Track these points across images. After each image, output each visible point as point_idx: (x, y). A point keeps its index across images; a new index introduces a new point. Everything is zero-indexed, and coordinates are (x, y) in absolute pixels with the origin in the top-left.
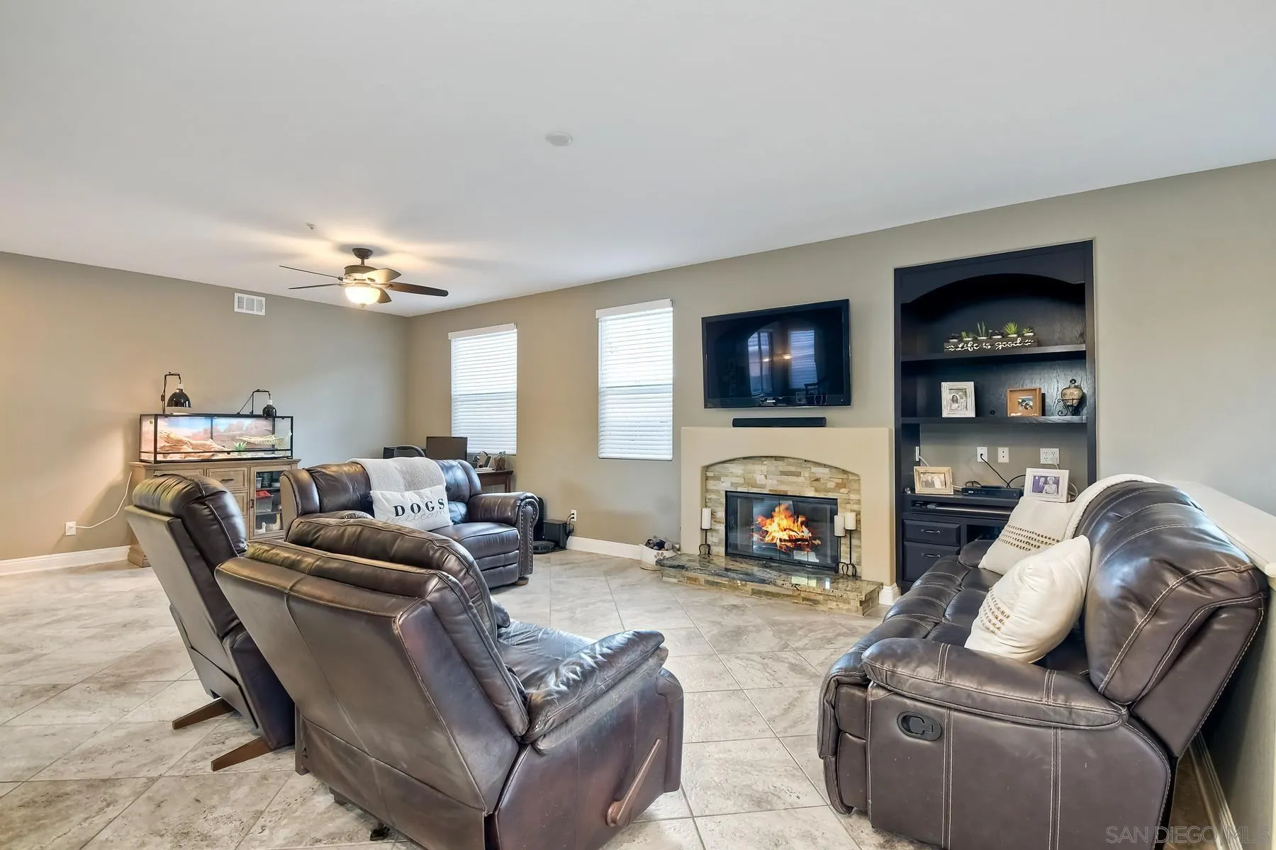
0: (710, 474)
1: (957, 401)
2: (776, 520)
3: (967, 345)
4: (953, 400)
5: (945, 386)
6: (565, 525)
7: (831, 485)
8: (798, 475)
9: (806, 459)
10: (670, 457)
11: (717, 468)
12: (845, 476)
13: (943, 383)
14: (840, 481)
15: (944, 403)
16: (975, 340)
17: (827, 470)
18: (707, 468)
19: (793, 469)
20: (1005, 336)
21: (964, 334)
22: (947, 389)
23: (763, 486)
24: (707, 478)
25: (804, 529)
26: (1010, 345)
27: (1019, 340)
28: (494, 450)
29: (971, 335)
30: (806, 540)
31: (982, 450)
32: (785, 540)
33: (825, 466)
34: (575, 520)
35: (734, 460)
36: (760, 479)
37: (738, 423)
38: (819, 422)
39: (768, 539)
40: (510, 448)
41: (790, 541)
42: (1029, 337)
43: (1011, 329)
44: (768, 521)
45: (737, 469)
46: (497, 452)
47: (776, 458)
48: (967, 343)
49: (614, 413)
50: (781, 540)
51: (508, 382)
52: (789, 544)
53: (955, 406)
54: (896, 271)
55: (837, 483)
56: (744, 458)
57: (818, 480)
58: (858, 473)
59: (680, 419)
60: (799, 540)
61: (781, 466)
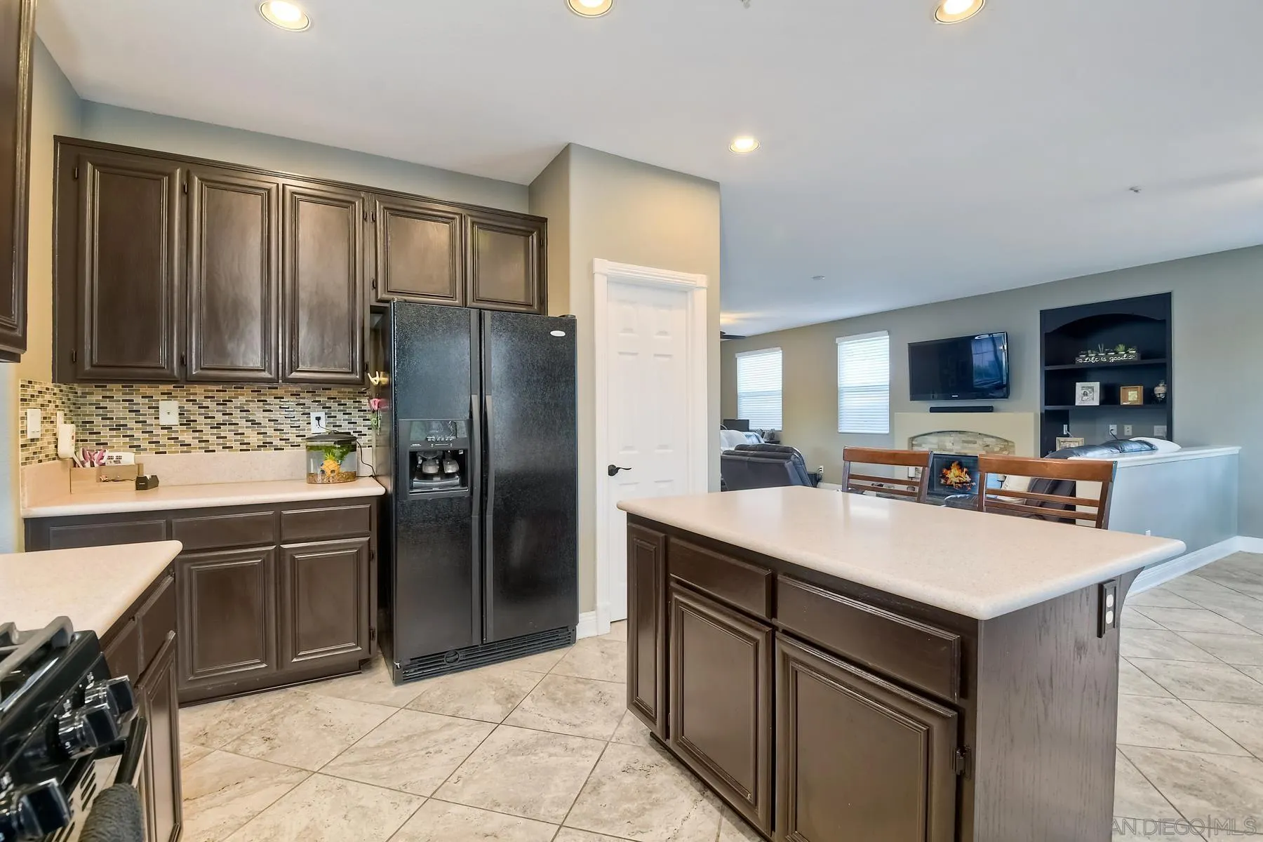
0: (914, 443)
1: (1087, 395)
2: (952, 470)
3: (1092, 358)
4: (1084, 394)
5: (1078, 385)
6: (815, 475)
7: (997, 449)
8: (975, 443)
9: (980, 432)
10: (887, 432)
11: (918, 438)
12: (1006, 443)
13: (1077, 383)
14: (1003, 447)
15: (1077, 396)
16: (1096, 356)
17: (994, 440)
18: (913, 438)
19: (970, 439)
20: (1117, 353)
21: (1089, 351)
22: (1079, 387)
23: (952, 450)
24: (913, 445)
25: (967, 476)
26: (1119, 359)
27: (1125, 356)
28: (767, 427)
29: (1094, 352)
30: (967, 483)
31: (1113, 427)
32: (958, 483)
33: (992, 437)
34: (822, 472)
35: (931, 433)
36: (949, 445)
37: (933, 410)
38: (989, 409)
39: (949, 482)
40: (777, 426)
41: (960, 483)
42: (1132, 354)
43: (1121, 348)
44: (949, 472)
45: (933, 440)
46: (770, 429)
47: (960, 432)
48: (1091, 357)
49: (848, 403)
50: (955, 483)
51: (776, 384)
52: (959, 485)
53: (1085, 398)
54: (1042, 312)
55: (1001, 448)
56: (938, 432)
57: (987, 446)
58: (1013, 441)
59: (894, 407)
60: (964, 482)
61: (964, 437)
